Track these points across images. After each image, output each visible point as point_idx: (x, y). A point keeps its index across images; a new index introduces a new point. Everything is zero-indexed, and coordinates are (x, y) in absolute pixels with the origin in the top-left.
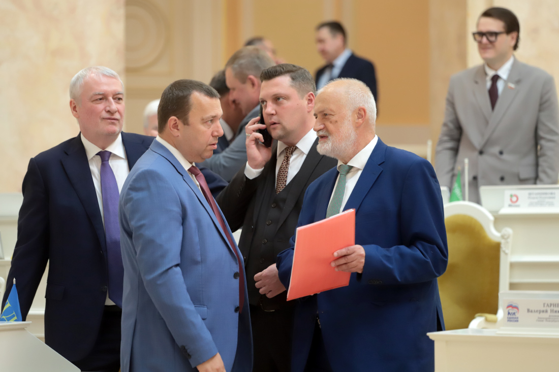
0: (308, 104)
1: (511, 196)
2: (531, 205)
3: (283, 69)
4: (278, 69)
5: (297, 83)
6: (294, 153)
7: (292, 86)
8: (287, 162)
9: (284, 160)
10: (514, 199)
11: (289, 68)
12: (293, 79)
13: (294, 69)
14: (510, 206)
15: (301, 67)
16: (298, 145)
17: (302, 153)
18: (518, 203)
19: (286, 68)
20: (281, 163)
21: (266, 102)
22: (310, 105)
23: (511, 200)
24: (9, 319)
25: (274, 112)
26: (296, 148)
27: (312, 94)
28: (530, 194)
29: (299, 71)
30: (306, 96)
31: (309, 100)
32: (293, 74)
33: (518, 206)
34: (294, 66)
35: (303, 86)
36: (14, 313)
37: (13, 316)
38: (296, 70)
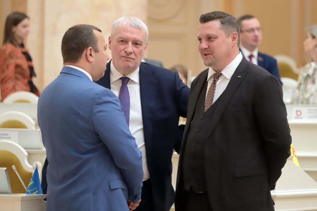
0: (233, 40)
1: (297, 111)
2: (310, 117)
3: (215, 15)
4: (212, 15)
5: (225, 26)
6: (220, 78)
7: (220, 29)
8: (214, 84)
9: (212, 83)
10: (299, 113)
11: (220, 15)
12: (222, 23)
13: (224, 15)
14: (296, 118)
15: (229, 14)
16: (222, 72)
17: (225, 78)
18: (301, 116)
19: (217, 15)
20: (211, 85)
21: (202, 39)
22: (234, 41)
23: (297, 114)
24: (32, 192)
25: (207, 47)
26: (221, 74)
27: (235, 33)
28: (309, 110)
29: (227, 18)
30: (232, 35)
31: (233, 37)
32: (222, 20)
33: (301, 118)
34: (224, 13)
35: (230, 29)
36: (36, 188)
37: (35, 190)
38: (225, 17)
